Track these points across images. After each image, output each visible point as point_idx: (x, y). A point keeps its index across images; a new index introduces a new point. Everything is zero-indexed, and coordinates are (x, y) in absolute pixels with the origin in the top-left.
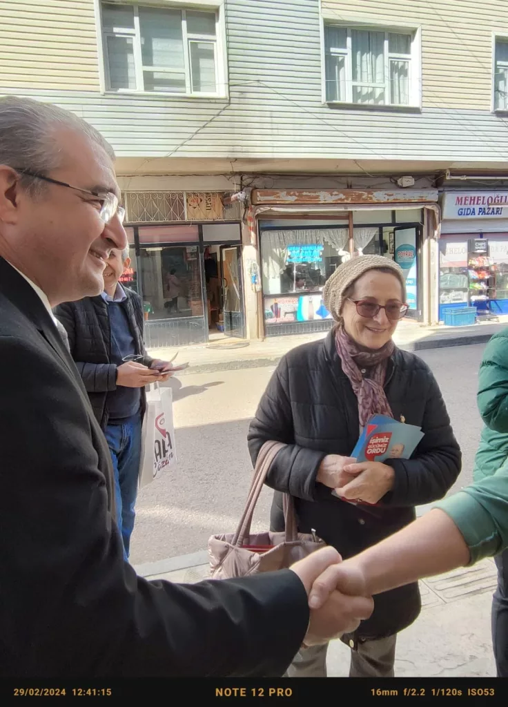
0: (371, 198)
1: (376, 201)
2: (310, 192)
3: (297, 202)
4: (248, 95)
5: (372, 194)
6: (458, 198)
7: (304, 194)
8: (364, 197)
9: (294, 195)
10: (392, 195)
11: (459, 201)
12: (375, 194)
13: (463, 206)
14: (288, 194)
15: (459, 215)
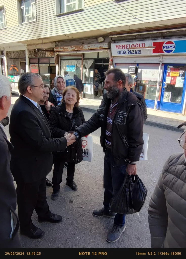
0: (83, 48)
1: (85, 49)
2: (66, 47)
3: (63, 51)
4: (40, 18)
5: (83, 46)
6: (116, 46)
7: (65, 47)
8: (81, 48)
9: (62, 48)
10: (90, 46)
11: (117, 47)
12: (84, 46)
13: (119, 50)
14: (61, 48)
15: (119, 54)
